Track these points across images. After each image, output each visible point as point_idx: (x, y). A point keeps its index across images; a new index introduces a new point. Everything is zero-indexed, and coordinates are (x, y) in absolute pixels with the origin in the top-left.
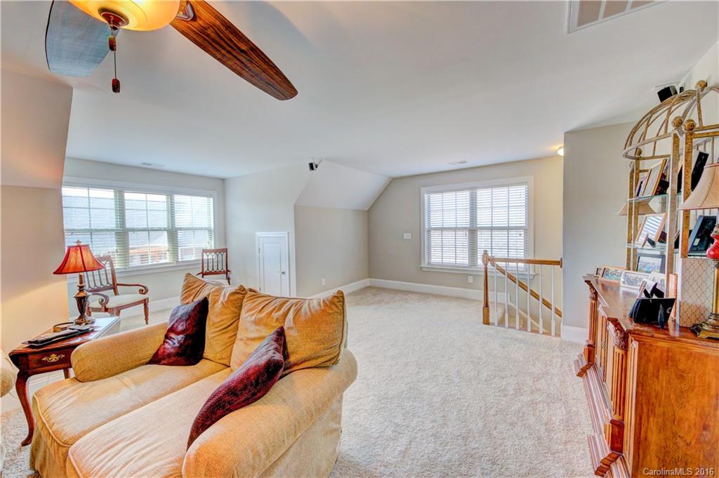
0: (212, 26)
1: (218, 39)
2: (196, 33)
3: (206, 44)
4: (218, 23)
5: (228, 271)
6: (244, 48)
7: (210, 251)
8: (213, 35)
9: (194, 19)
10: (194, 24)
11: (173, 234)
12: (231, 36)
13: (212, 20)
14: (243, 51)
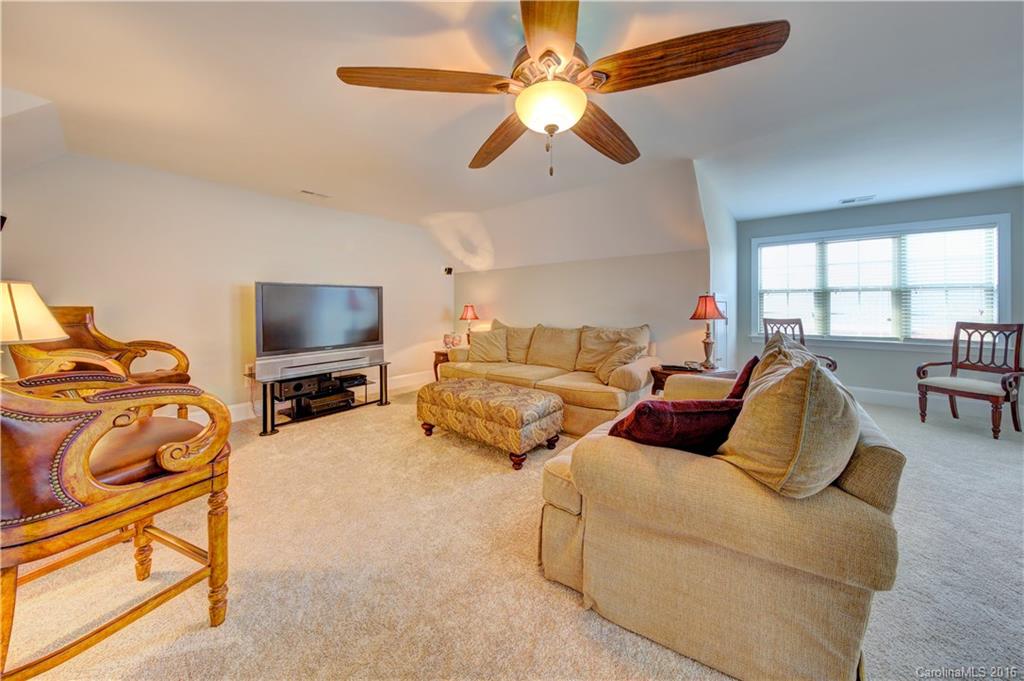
0: (620, 68)
1: (636, 71)
2: (621, 83)
3: (635, 82)
4: (620, 62)
5: (1018, 368)
6: (659, 54)
7: (989, 328)
8: (629, 72)
9: (608, 77)
10: (612, 79)
11: (901, 295)
12: (639, 59)
13: (615, 64)
14: (662, 58)
